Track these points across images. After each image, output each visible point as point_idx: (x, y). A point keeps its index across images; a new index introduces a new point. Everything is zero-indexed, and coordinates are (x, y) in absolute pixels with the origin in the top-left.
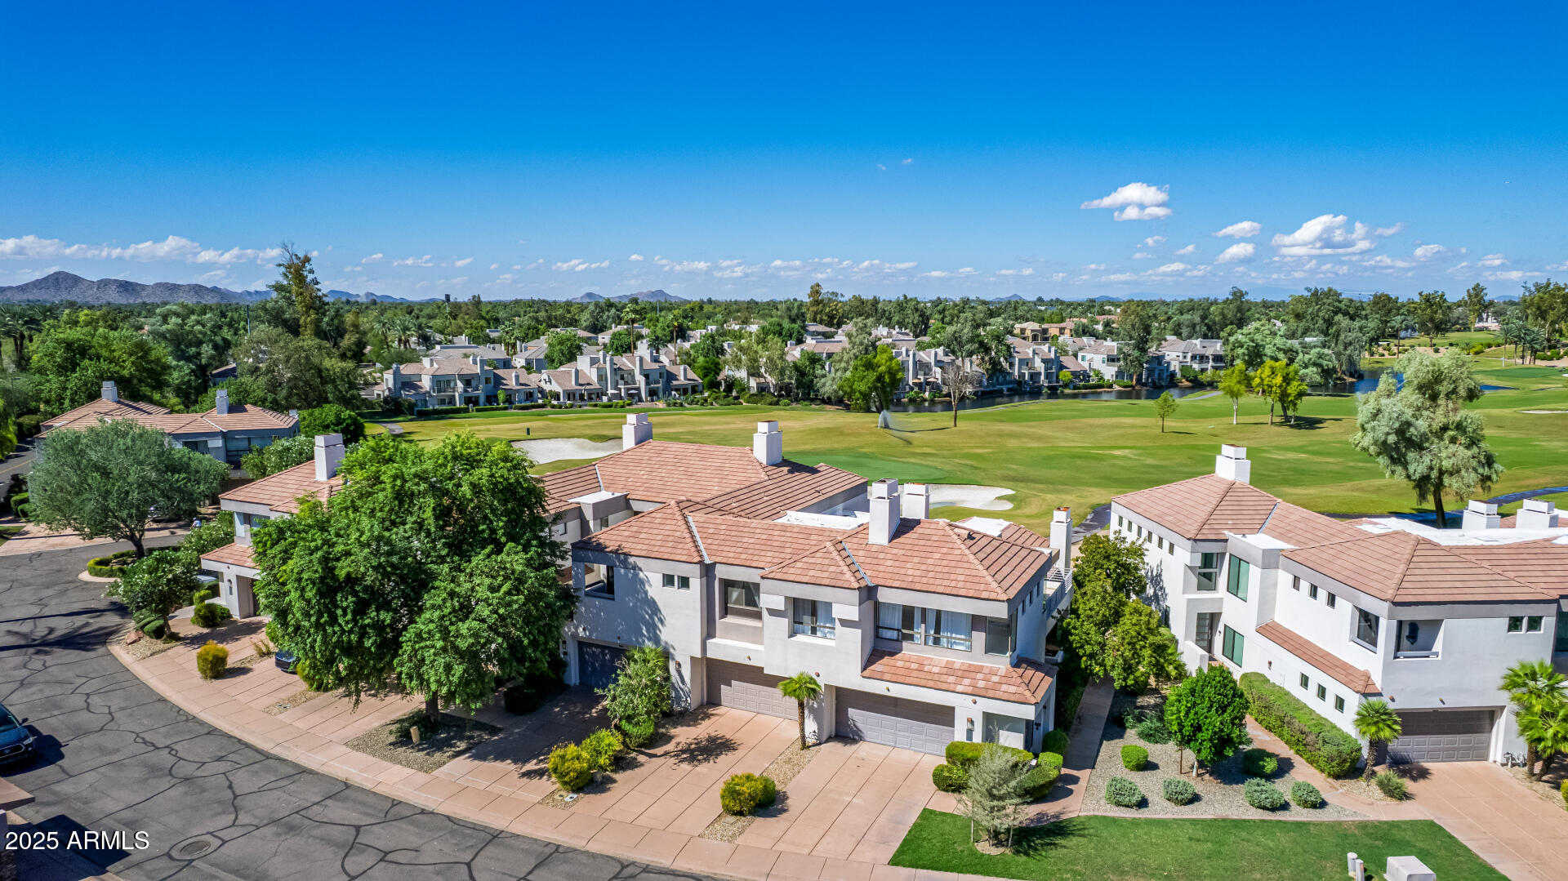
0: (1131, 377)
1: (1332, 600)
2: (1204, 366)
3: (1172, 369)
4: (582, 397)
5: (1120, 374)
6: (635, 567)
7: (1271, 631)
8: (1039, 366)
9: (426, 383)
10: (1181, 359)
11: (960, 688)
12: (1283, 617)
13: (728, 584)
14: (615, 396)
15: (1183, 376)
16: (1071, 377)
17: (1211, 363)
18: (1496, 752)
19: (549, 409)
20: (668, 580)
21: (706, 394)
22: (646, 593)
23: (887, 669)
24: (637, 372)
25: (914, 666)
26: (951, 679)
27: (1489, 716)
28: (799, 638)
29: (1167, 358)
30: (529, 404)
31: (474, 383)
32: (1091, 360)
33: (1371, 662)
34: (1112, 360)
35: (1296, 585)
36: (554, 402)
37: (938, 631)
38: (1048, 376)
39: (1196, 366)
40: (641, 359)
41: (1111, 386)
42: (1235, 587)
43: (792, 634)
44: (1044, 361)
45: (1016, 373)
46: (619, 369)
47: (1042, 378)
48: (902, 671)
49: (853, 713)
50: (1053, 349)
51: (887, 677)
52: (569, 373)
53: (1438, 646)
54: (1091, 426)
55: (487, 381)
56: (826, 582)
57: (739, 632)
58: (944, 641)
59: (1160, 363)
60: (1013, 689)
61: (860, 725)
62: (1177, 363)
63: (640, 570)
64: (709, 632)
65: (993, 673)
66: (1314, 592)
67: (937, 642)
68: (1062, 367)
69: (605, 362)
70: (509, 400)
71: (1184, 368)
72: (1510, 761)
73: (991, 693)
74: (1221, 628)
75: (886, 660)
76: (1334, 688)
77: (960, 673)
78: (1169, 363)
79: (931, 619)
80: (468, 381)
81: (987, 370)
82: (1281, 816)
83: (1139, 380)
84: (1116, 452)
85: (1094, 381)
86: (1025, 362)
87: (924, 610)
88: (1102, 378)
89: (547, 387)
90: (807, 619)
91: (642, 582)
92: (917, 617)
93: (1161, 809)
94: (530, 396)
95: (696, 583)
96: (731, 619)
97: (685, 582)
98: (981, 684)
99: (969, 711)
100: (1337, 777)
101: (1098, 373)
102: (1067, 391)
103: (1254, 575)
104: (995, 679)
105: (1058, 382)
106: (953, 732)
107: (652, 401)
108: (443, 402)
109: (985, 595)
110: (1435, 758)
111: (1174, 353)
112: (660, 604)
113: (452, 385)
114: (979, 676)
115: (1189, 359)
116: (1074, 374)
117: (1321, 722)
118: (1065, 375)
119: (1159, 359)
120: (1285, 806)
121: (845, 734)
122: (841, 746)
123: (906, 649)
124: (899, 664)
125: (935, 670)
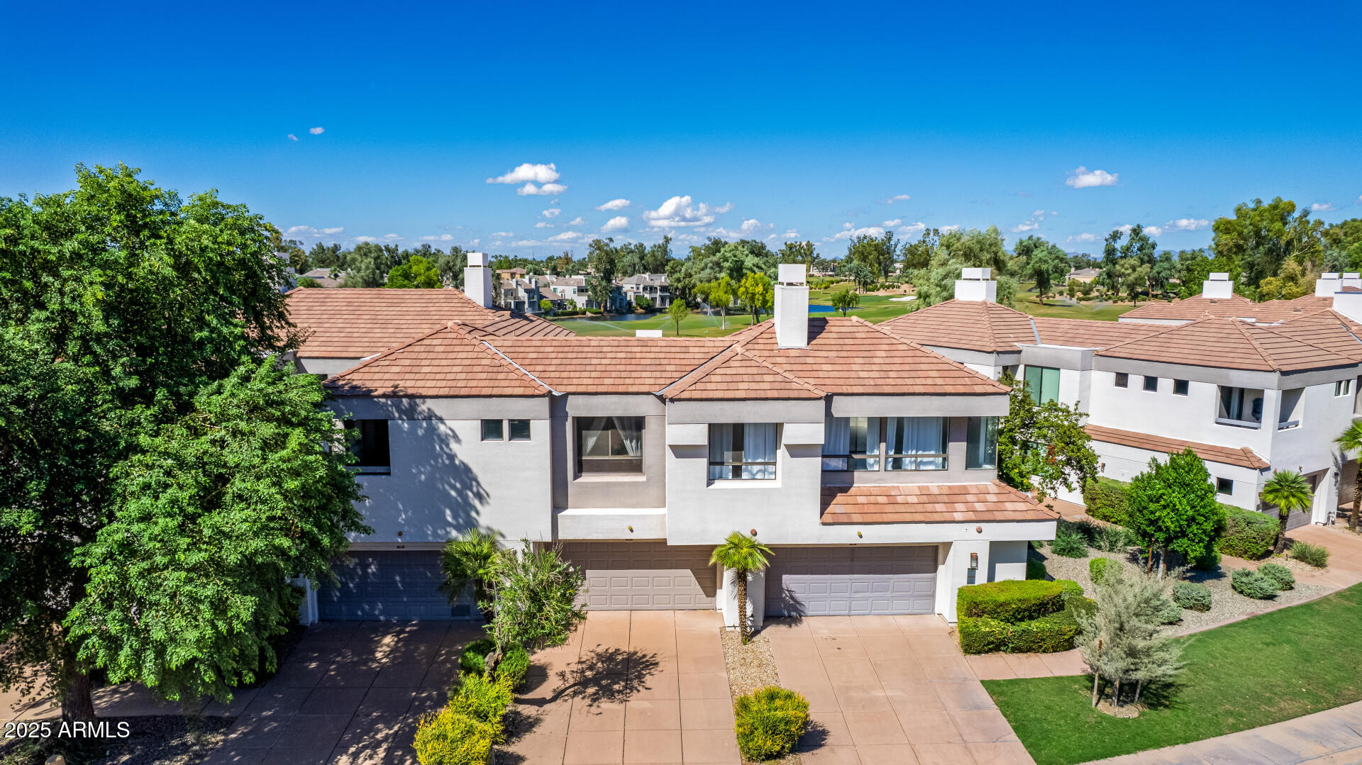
0: (598, 305)
1: (1181, 388)
2: (653, 295)
3: (628, 299)
5: (589, 303)
6: (430, 416)
8: (522, 295)
10: (635, 289)
11: (958, 516)
13: (583, 424)
15: (637, 304)
16: (551, 305)
17: (659, 293)
20: (491, 429)
22: (452, 457)
23: (850, 509)
25: (882, 499)
26: (939, 507)
28: (718, 484)
29: (624, 290)
32: (563, 291)
34: (581, 290)
35: (1121, 382)
37: (899, 450)
38: (531, 303)
39: (647, 296)
41: (584, 313)
43: (710, 481)
44: (525, 291)
47: (526, 304)
48: (872, 509)
49: (790, 581)
51: (856, 518)
56: (775, 394)
57: (608, 496)
58: (908, 464)
59: (620, 294)
61: (797, 595)
62: (632, 294)
63: (441, 419)
64: (559, 502)
66: (1151, 384)
68: (542, 297)
71: (637, 298)
73: (999, 516)
75: (840, 498)
77: (946, 499)
78: (626, 293)
85: (570, 309)
86: (509, 292)
88: (575, 307)
90: (728, 456)
91: (444, 441)
92: (872, 435)
95: (541, 429)
96: (587, 478)
97: (521, 429)
98: (978, 508)
101: (572, 302)
102: (549, 316)
105: (540, 309)
106: (934, 580)
111: (630, 286)
112: (476, 470)
114: (970, 498)
115: (641, 290)
116: (553, 302)
118: (545, 304)
120: (1274, 594)
121: (779, 612)
122: (783, 628)
123: (861, 480)
124: (861, 500)
125: (913, 500)
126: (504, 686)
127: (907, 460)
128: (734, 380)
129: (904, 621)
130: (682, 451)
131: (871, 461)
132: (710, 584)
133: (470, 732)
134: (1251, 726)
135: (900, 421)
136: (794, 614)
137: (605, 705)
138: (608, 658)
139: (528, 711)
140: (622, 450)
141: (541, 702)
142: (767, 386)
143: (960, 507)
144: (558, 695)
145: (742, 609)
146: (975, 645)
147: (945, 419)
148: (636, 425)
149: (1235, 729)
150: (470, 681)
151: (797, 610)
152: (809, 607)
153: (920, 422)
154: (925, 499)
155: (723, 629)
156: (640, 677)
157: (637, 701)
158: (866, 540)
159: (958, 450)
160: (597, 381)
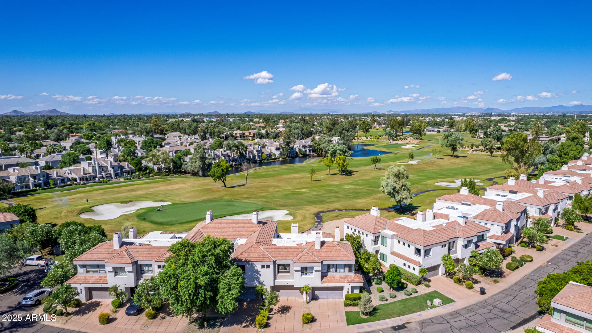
0: (285, 155)
1: (409, 246)
2: (306, 149)
3: (296, 151)
4: (87, 179)
5: (281, 154)
7: (393, 253)
8: (255, 153)
9: (13, 179)
10: (299, 147)
11: (345, 282)
12: (396, 250)
13: (279, 265)
14: (100, 178)
15: (300, 153)
17: (308, 148)
18: (440, 273)
19: (74, 185)
21: (137, 173)
22: (256, 270)
23: (327, 280)
24: (109, 167)
25: (333, 278)
26: (343, 280)
27: (439, 265)
28: (303, 276)
30: (64, 184)
31: (37, 178)
32: (271, 149)
33: (420, 259)
34: (278, 149)
35: (399, 242)
36: (75, 183)
37: (336, 269)
38: (259, 156)
39: (304, 149)
40: (111, 162)
41: (279, 159)
42: (383, 243)
43: (301, 276)
44: (257, 151)
45: (248, 156)
46: (101, 166)
47: (257, 157)
48: (330, 280)
49: (316, 292)
50: (259, 147)
51: (327, 282)
52: (80, 169)
53: (431, 254)
54: (287, 179)
55: (44, 176)
56: (312, 262)
57: (284, 277)
58: (338, 271)
59: (293, 149)
60: (357, 280)
61: (318, 295)
62: (298, 149)
63: (254, 265)
64: (275, 279)
65: (351, 277)
66: (404, 244)
67: (336, 271)
68: (263, 153)
69: (95, 164)
70: (55, 184)
71: (300, 150)
72: (442, 274)
73: (353, 282)
74: (379, 253)
75: (325, 278)
76: (412, 266)
78: (295, 149)
79: (335, 266)
80: (34, 177)
81: (239, 156)
82: (411, 296)
83: (287, 155)
84: (303, 190)
86: (251, 152)
87: (333, 265)
88: (275, 156)
89: (70, 176)
90: (305, 271)
91: (254, 268)
92: (331, 266)
93: (391, 300)
94: (63, 180)
95: (272, 267)
96: (280, 274)
97: (268, 267)
98: (350, 280)
99: (347, 287)
100: (417, 285)
101: (274, 154)
102: (265, 161)
103: (389, 241)
104: (352, 278)
105: (262, 158)
107: (117, 178)
108: (22, 187)
109: (350, 259)
110: (431, 277)
111: (297, 145)
112: (260, 273)
113: (27, 179)
114: (349, 278)
115: (301, 147)
116: (267, 155)
117: (412, 274)
118: (264, 156)
119: (293, 148)
120: (411, 294)
121: (314, 298)
122: (315, 301)
123: (329, 274)
124: (329, 278)
125: (338, 278)
126: (267, 312)
128: (305, 258)
129: (337, 300)
130: (296, 271)
131: (331, 271)
132: (302, 293)
133: (263, 319)
137: (283, 315)
138: (283, 307)
139: (270, 316)
140: (286, 269)
141: (272, 314)
142: (311, 260)
143: (346, 279)
144: (275, 313)
145: (307, 298)
146: (346, 305)
147: (345, 265)
148: (289, 265)
150: (262, 311)
151: (318, 298)
152: (320, 297)
153: (340, 265)
154: (340, 278)
155: (304, 301)
156: (289, 310)
157: (288, 314)
158: (329, 286)
159: (347, 269)
160: (281, 258)
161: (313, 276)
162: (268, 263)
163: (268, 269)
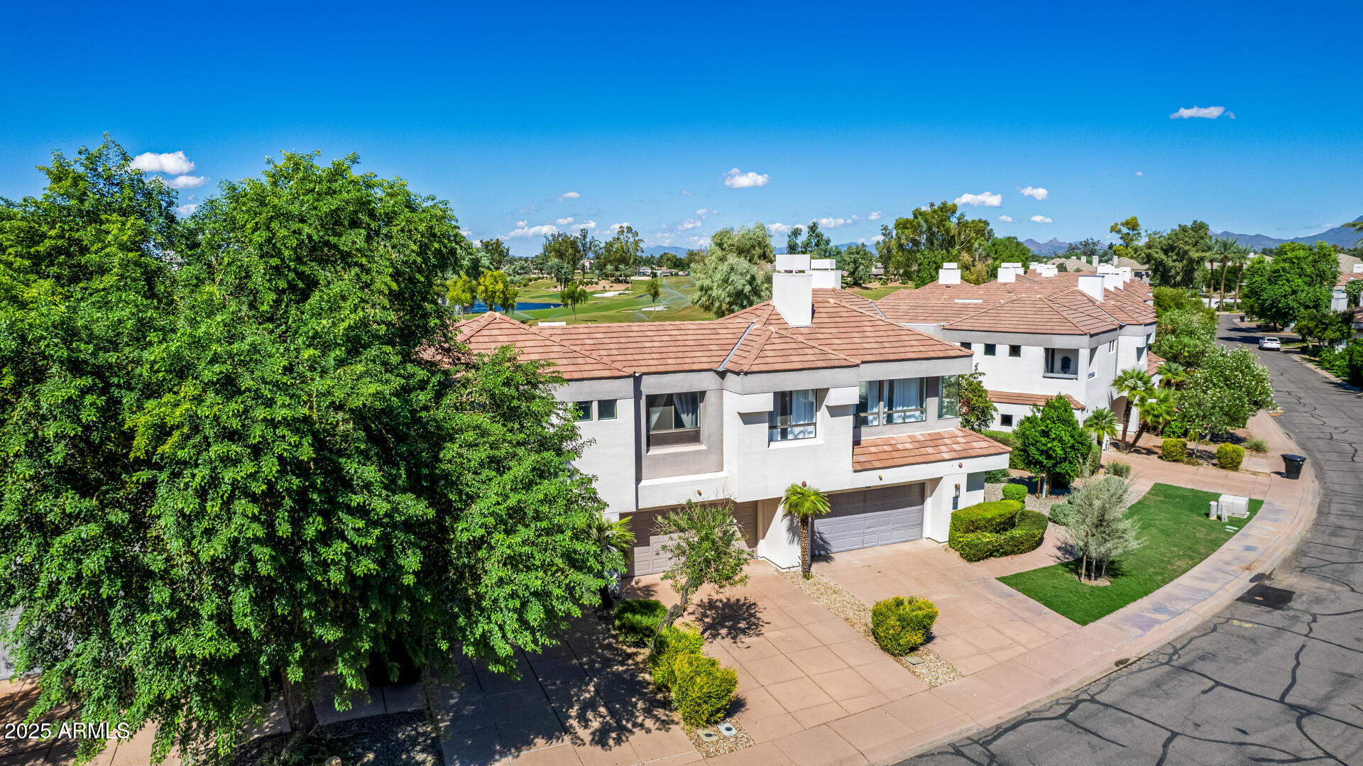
11: (946, 456)
13: (653, 401)
25: (887, 448)
26: (928, 450)
37: (890, 408)
49: (820, 525)
51: (877, 464)
57: (675, 465)
61: (825, 536)
64: (640, 474)
65: (956, 434)
73: (972, 453)
77: (931, 443)
90: (783, 419)
95: (625, 409)
96: (654, 451)
97: (607, 409)
98: (954, 449)
99: (952, 474)
106: (922, 511)
114: (948, 441)
121: (819, 551)
124: (873, 449)
125: (909, 446)
127: (896, 415)
128: (784, 354)
129: (902, 548)
130: (748, 418)
131: (870, 418)
134: (1172, 580)
135: (891, 382)
136: (822, 552)
140: (679, 423)
143: (943, 448)
145: (797, 551)
147: (922, 379)
148: (693, 400)
149: (1165, 582)
151: (826, 550)
153: (905, 382)
154: (916, 445)
158: (884, 482)
159: (932, 404)
160: (661, 362)
161: (819, 440)
162: (605, 390)
163: (607, 422)
